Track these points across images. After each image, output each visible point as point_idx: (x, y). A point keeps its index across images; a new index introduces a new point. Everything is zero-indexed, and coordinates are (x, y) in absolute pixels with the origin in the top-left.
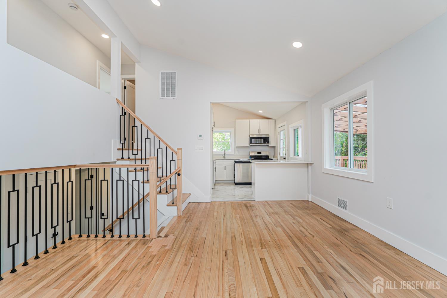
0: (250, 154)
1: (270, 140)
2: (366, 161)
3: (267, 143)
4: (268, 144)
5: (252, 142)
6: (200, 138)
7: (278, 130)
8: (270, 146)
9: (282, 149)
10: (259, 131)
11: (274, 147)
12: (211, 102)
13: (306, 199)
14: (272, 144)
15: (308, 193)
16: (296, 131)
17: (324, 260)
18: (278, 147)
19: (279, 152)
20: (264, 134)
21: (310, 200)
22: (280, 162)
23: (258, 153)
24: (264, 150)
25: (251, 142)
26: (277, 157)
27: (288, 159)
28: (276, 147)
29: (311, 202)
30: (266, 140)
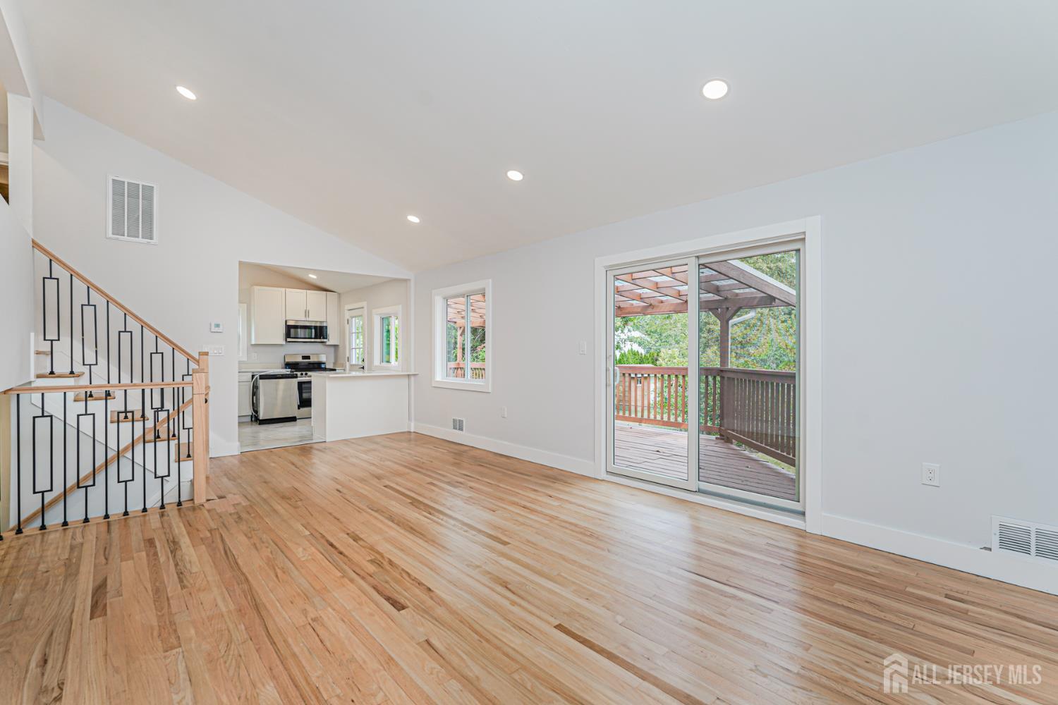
0: (286, 361)
1: (329, 331)
2: (484, 369)
3: (324, 338)
4: (325, 340)
5: (292, 336)
6: (217, 329)
7: (347, 315)
8: (328, 343)
9: (354, 350)
10: (307, 313)
11: (336, 346)
12: (240, 263)
13: (406, 430)
14: (332, 339)
15: (410, 419)
16: (386, 322)
17: (448, 475)
18: (345, 348)
19: (347, 355)
20: (315, 318)
21: (412, 431)
22: (349, 373)
23: (304, 357)
24: (317, 352)
25: (288, 335)
26: (343, 365)
27: (370, 370)
28: (341, 348)
29: (414, 432)
30: (320, 332)
